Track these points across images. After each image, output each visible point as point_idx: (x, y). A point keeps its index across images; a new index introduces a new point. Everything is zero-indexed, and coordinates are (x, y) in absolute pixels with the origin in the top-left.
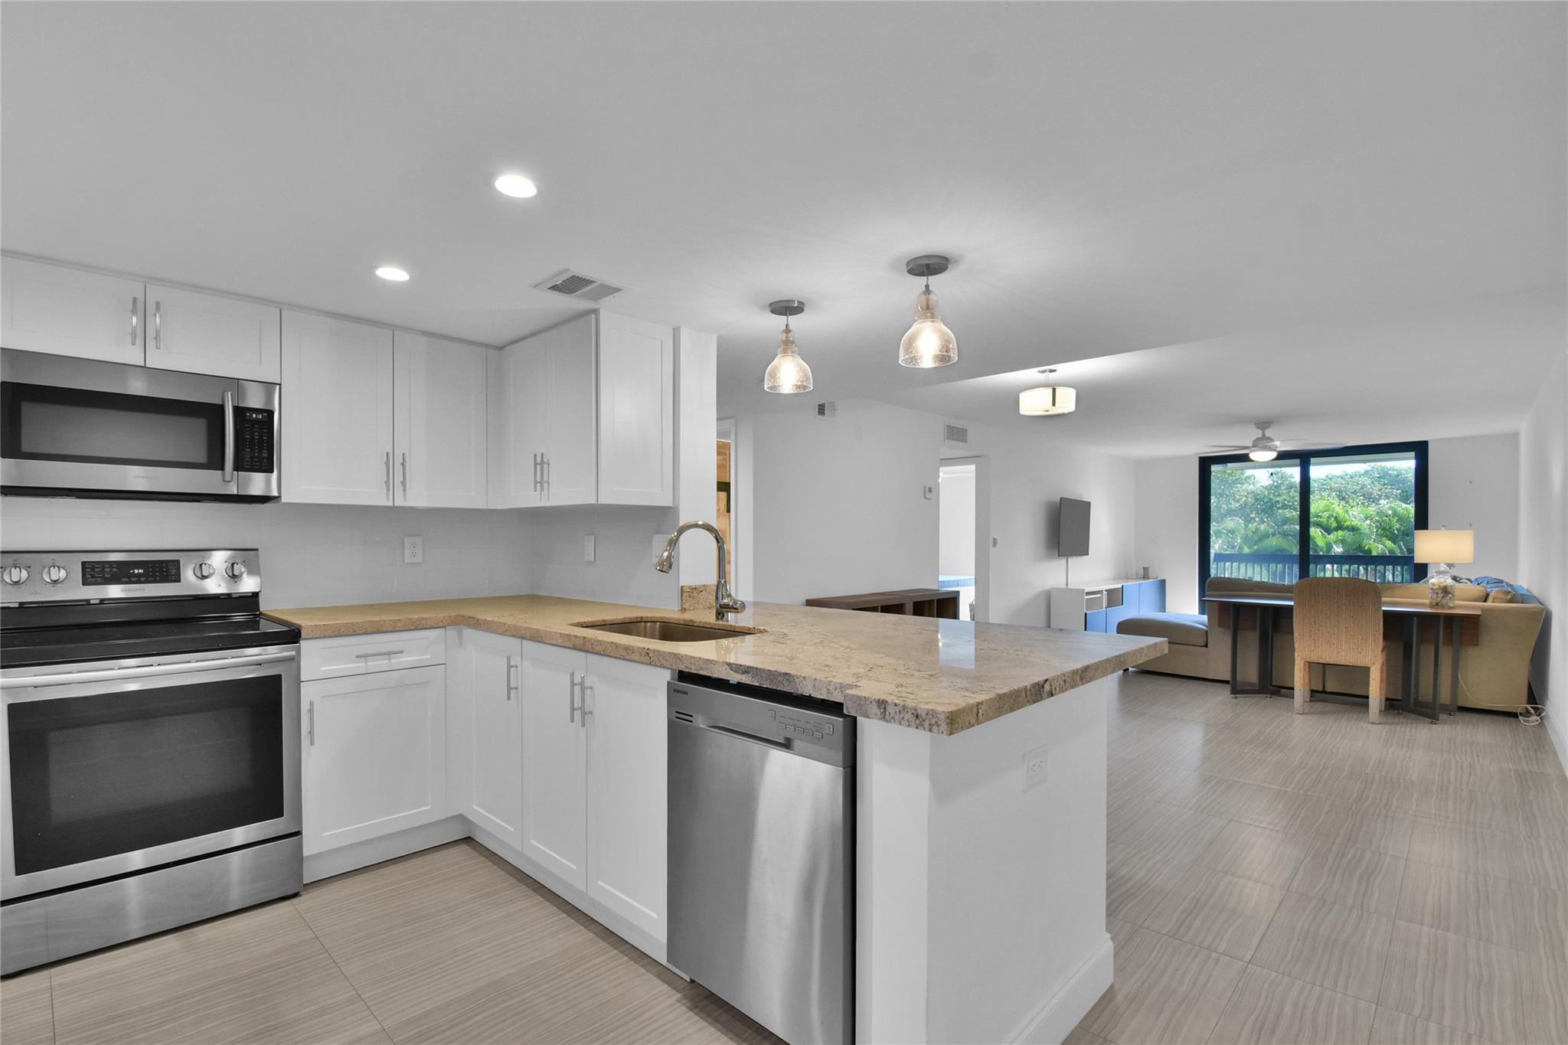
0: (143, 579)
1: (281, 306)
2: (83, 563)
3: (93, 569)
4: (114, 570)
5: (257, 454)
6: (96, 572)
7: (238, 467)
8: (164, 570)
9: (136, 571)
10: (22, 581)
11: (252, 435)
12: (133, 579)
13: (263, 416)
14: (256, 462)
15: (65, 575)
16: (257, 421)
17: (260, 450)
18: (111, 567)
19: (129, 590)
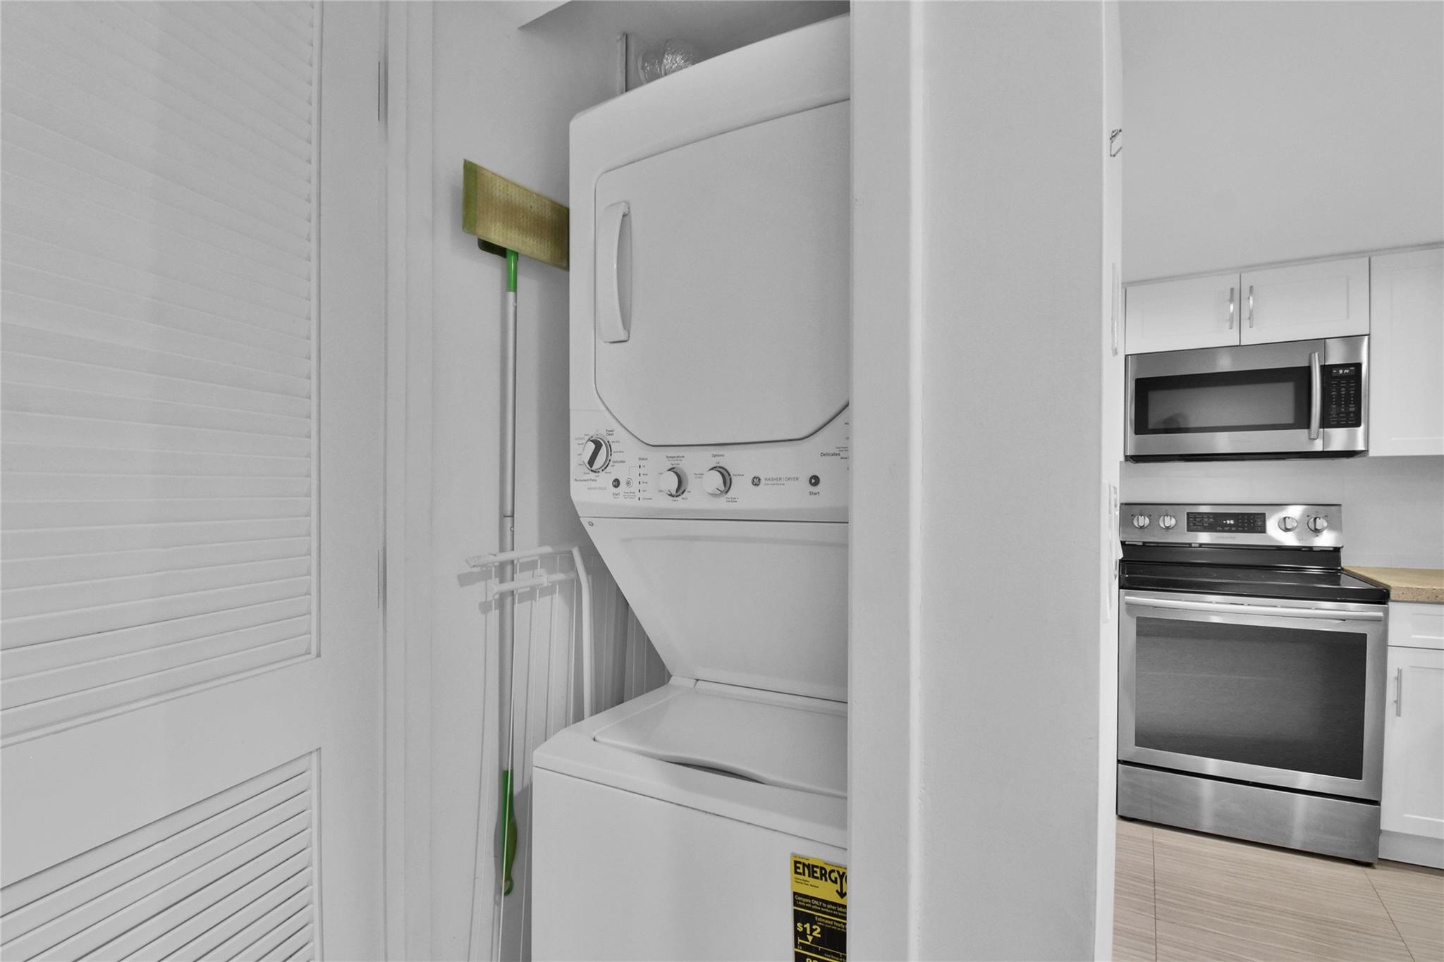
0: (1233, 529)
1: (1368, 255)
2: (1188, 514)
3: (1195, 518)
4: (1211, 520)
5: (1343, 410)
6: (1197, 521)
7: (1325, 423)
8: (1253, 522)
9: (1228, 522)
10: (1146, 525)
11: (1339, 391)
12: (1226, 529)
13: (1350, 371)
14: (1343, 417)
15: (1175, 522)
16: (1343, 377)
17: (1347, 405)
18: (1209, 518)
19: (1220, 537)
